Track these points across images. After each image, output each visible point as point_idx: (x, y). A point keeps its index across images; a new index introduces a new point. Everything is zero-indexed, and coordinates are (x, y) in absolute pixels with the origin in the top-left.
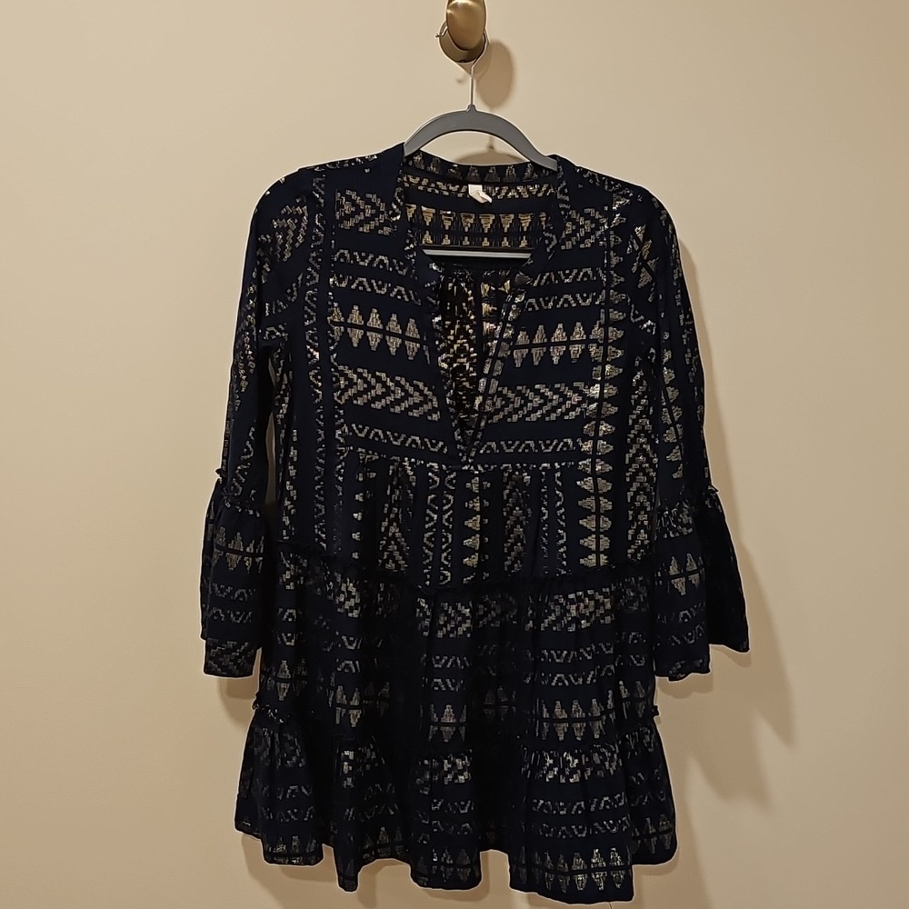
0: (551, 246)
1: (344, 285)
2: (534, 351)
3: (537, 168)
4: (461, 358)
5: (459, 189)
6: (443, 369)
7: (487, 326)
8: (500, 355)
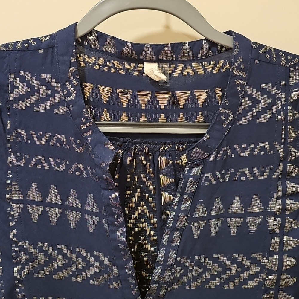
0: (227, 122)
1: (22, 163)
2: (211, 222)
3: (212, 45)
4: (141, 223)
5: (135, 67)
6: (121, 242)
7: (165, 196)
8: (179, 225)
